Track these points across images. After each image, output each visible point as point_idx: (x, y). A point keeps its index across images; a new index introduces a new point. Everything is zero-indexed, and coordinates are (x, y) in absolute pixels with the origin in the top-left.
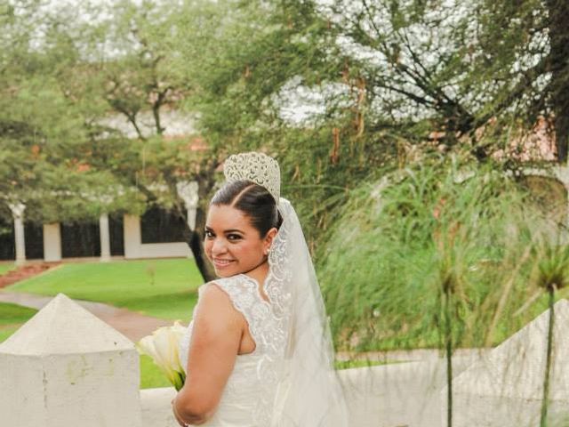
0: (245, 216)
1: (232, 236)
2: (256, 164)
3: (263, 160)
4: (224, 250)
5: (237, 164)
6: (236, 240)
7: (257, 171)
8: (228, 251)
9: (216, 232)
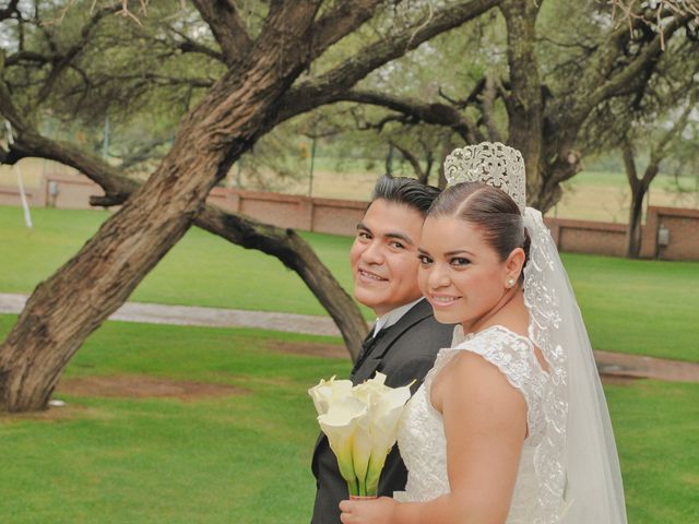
0: (476, 229)
1: (458, 260)
2: (490, 160)
3: (500, 153)
4: (445, 282)
5: (462, 162)
6: (464, 266)
7: (492, 170)
8: (451, 283)
9: (433, 255)
